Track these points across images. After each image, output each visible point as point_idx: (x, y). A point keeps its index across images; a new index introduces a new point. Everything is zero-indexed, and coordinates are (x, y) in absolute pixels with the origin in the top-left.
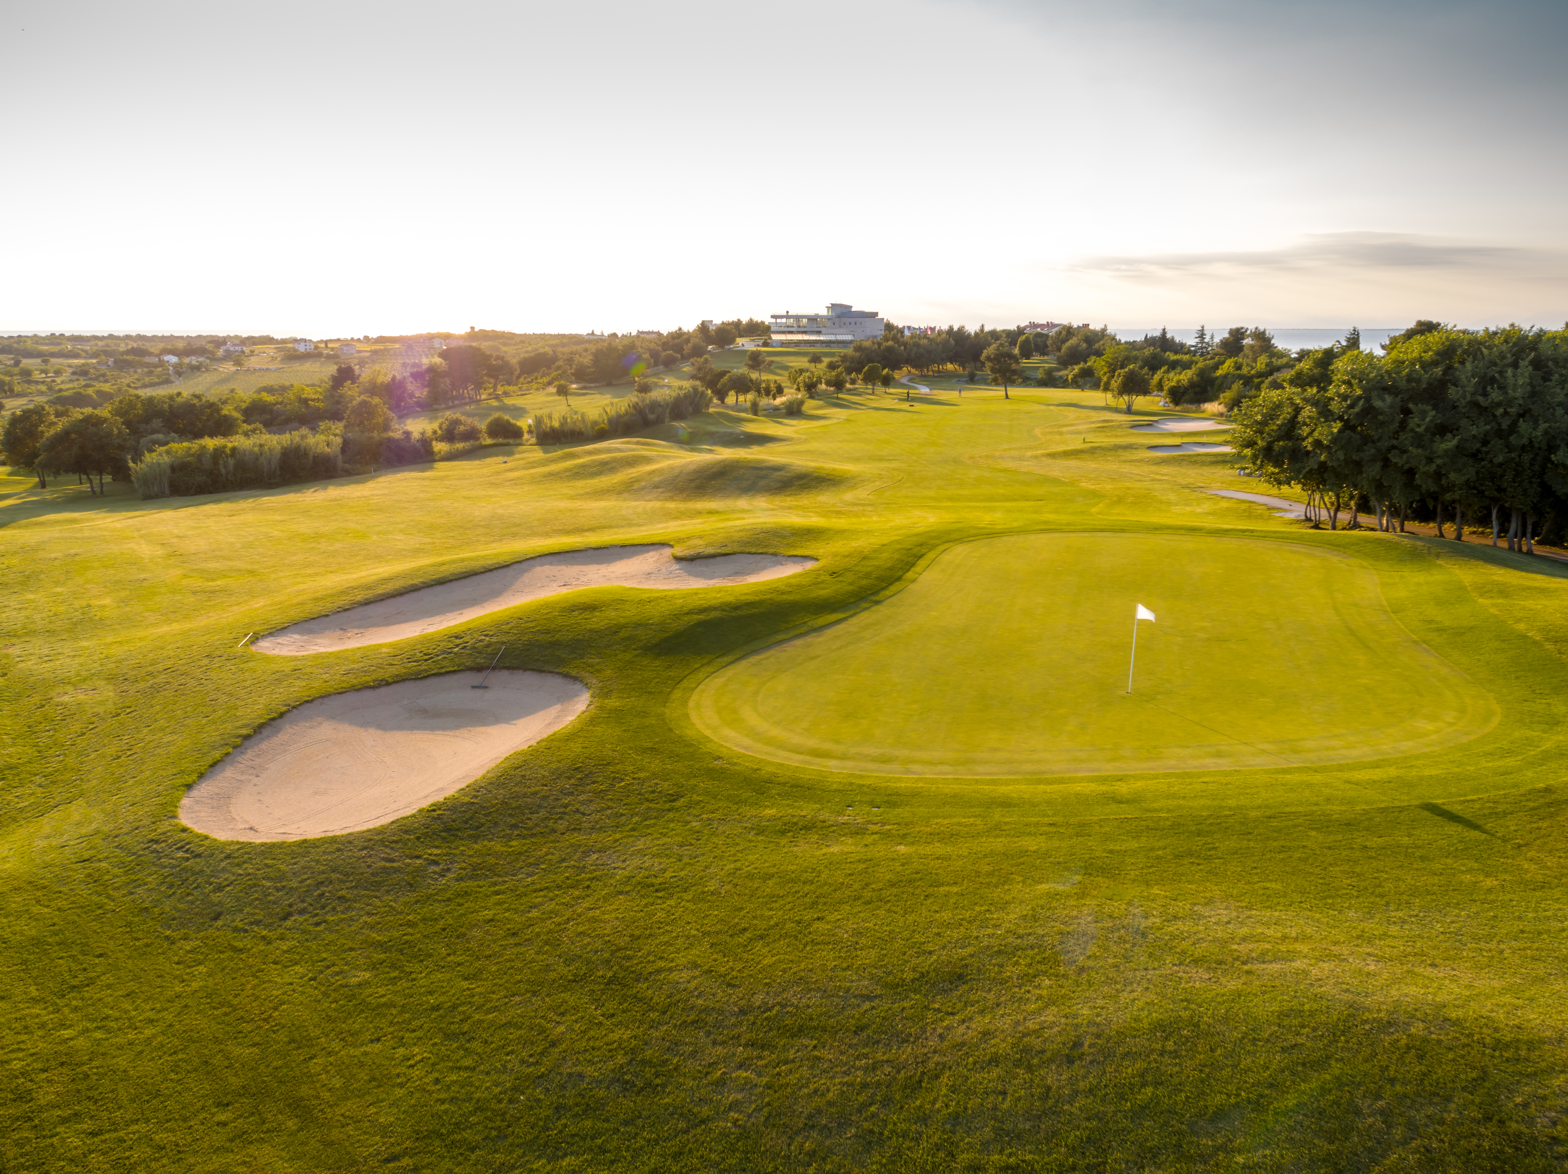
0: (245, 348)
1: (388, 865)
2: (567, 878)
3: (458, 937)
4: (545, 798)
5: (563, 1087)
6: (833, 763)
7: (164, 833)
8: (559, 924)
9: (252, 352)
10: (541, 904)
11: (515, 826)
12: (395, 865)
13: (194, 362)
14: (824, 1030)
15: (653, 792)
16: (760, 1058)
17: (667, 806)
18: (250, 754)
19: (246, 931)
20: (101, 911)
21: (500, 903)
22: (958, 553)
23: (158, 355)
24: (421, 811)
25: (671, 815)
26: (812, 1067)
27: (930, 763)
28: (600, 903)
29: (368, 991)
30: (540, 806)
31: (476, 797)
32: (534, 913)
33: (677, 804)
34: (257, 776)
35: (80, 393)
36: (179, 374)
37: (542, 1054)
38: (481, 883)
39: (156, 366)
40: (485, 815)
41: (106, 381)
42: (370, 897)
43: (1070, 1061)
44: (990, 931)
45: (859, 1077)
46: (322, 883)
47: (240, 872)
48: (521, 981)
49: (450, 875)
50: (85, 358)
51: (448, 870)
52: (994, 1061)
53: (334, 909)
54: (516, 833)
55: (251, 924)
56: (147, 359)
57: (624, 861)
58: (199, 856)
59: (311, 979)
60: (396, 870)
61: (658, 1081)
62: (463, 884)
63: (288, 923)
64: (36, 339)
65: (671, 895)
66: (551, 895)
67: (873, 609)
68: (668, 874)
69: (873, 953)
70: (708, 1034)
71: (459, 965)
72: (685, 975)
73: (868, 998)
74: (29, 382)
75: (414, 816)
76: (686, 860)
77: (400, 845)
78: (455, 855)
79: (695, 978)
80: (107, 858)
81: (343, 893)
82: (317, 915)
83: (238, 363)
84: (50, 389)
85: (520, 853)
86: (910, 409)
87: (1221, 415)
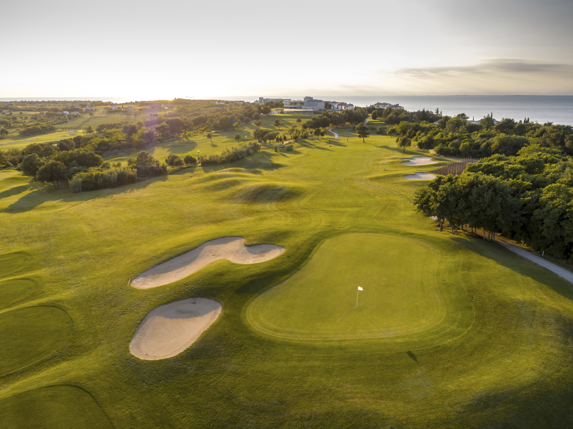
0: (93, 108)
1: (180, 367)
2: (218, 370)
3: (196, 386)
4: (212, 346)
5: (219, 422)
6: (279, 334)
7: (129, 357)
8: (217, 383)
9: (96, 109)
10: (213, 378)
11: (206, 355)
12: (181, 367)
13: (75, 114)
14: (267, 412)
15: (237, 344)
16: (255, 417)
17: (240, 349)
18: (141, 329)
19: (152, 385)
20: (121, 379)
21: (204, 377)
22: (327, 244)
23: (62, 111)
24: (185, 351)
25: (240, 352)
26: (264, 420)
27: (302, 334)
28: (225, 378)
29: (180, 400)
30: (211, 349)
31: (196, 346)
32: (211, 380)
33: (242, 348)
34: (144, 336)
35: (35, 127)
36: (70, 119)
37: (214, 415)
38: (200, 372)
39: (61, 116)
40: (199, 352)
41: (44, 122)
42: (177, 376)
43: (309, 420)
44: (302, 389)
45: (272, 422)
46: (166, 372)
47: (148, 369)
48: (209, 398)
49: (193, 370)
50: (35, 111)
51: (192, 368)
52: (296, 419)
53: (170, 379)
54: (206, 357)
55: (153, 383)
56: (58, 113)
57: (230, 366)
58: (138, 364)
59: (168, 397)
60: (181, 368)
61: (236, 421)
62: (196, 372)
63: (161, 383)
64: (16, 103)
65: (240, 376)
66: (215, 375)
67: (298, 272)
68: (239, 370)
69: (279, 394)
70: (246, 411)
71: (197, 393)
72: (242, 398)
73: (276, 405)
74: (16, 122)
75: (183, 352)
76: (243, 366)
77: (181, 361)
78: (193, 364)
79: (244, 398)
80: (118, 364)
81: (171, 375)
82: (166, 380)
83: (91, 114)
84: (24, 125)
85: (207, 363)
86: (330, 148)
87: (434, 155)
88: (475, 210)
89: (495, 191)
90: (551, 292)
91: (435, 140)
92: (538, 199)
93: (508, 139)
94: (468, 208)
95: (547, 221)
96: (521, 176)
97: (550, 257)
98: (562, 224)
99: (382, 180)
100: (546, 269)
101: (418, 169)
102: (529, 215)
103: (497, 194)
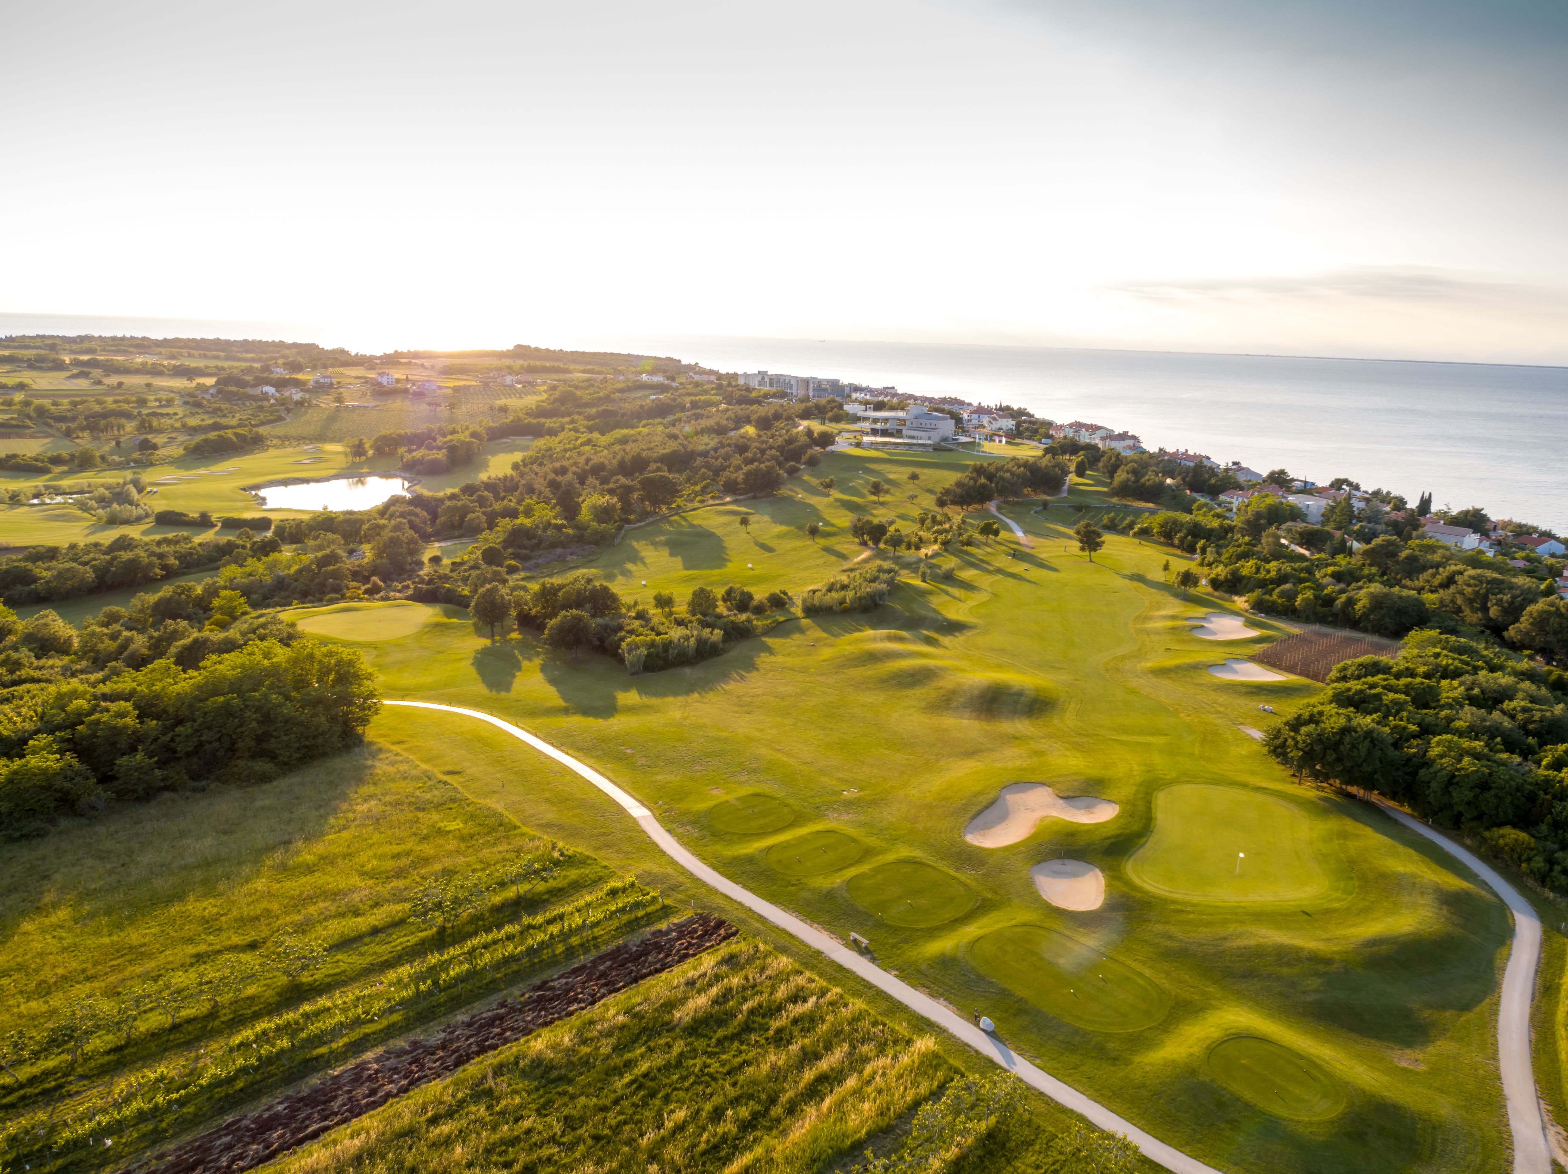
6: (1176, 895)
9: (339, 383)
13: (295, 397)
23: (256, 385)
27: (1198, 896)
35: (222, 436)
36: (288, 412)
39: (261, 400)
56: (250, 391)
67: (1152, 835)
86: (1027, 575)
87: (1247, 611)
88: (1348, 764)
89: (1372, 741)
90: (1434, 866)
91: (1244, 577)
92: (1424, 755)
93: (1386, 595)
94: (1339, 760)
95: (1434, 785)
96: (1405, 714)
97: (1438, 826)
98: (1451, 789)
99: (1172, 675)
100: (1431, 842)
101: (1227, 650)
102: (1414, 774)
103: (1374, 746)
